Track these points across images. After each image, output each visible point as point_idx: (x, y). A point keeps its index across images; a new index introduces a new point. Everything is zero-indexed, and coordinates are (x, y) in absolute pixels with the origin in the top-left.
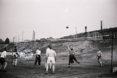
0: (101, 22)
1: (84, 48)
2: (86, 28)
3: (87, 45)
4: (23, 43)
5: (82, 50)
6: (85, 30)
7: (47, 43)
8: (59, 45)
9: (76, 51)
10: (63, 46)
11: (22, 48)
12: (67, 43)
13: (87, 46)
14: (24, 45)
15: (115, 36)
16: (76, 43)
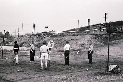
0: (106, 15)
1: (85, 42)
2: (89, 21)
3: (89, 39)
4: (23, 36)
5: (83, 45)
6: (88, 23)
7: (47, 37)
8: (60, 38)
9: (77, 46)
10: (63, 40)
11: (21, 42)
12: (68, 36)
13: (88, 41)
14: (24, 39)
15: (121, 30)
16: (78, 36)
